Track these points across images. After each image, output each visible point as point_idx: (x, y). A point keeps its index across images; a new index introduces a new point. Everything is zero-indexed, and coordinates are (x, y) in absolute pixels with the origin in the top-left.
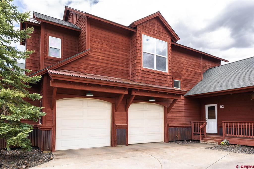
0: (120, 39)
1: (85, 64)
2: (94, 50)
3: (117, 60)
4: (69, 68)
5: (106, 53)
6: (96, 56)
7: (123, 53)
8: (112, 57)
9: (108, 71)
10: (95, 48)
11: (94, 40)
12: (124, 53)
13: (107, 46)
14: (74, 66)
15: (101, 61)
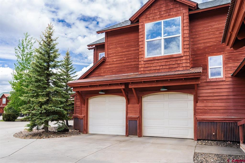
0: (132, 36)
1: (104, 69)
2: (110, 56)
3: (130, 57)
4: (93, 75)
5: (120, 54)
6: (112, 60)
7: (135, 48)
8: (125, 56)
9: (121, 69)
10: (111, 54)
11: (110, 47)
12: (137, 48)
13: (121, 48)
14: (97, 72)
15: (116, 62)
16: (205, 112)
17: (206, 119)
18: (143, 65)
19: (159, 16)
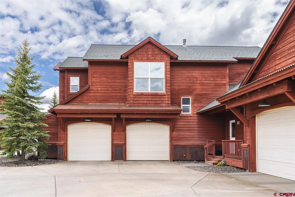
0: (118, 70)
1: (87, 97)
2: (94, 84)
3: (115, 89)
4: (75, 102)
5: (105, 84)
6: (96, 88)
7: (120, 81)
8: (111, 87)
9: (106, 99)
10: (95, 83)
11: (94, 76)
12: (122, 81)
13: (106, 78)
14: (79, 99)
15: (100, 91)
16: (178, 139)
17: (179, 145)
18: (133, 98)
19: (146, 58)
